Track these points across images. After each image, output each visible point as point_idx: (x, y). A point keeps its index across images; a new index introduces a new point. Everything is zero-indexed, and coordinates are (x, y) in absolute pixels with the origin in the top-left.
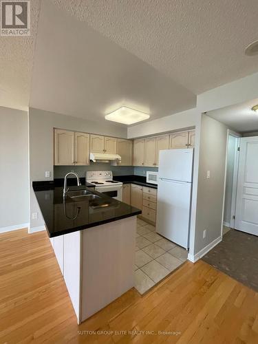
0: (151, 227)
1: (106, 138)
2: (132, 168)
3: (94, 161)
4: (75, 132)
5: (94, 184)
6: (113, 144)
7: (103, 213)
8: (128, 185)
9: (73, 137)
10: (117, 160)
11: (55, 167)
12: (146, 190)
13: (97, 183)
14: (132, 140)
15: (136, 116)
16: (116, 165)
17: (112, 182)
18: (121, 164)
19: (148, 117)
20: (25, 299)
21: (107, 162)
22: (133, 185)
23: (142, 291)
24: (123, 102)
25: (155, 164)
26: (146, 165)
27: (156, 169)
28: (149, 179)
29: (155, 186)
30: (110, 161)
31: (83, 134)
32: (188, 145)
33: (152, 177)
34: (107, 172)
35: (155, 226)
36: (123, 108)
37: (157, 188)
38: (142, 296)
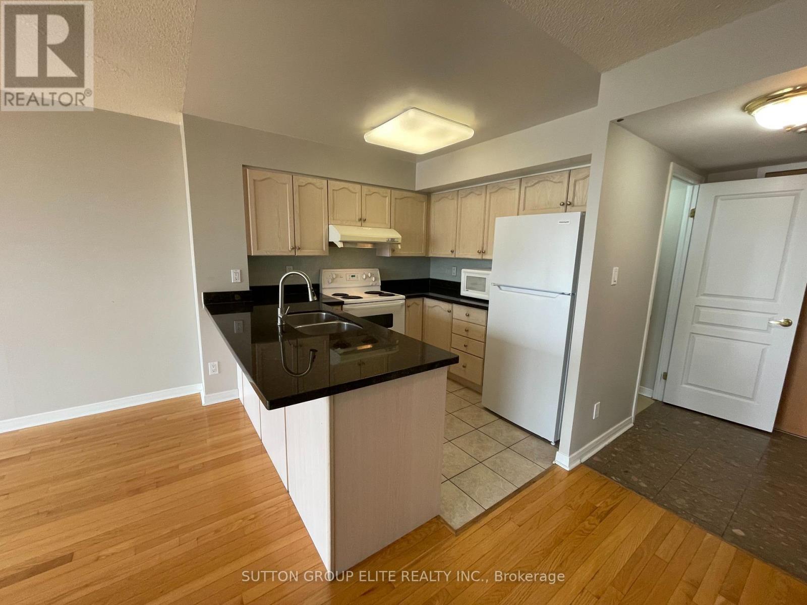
0: (470, 395)
1: (365, 188)
2: (426, 260)
3: (340, 245)
4: (293, 174)
5: (340, 299)
6: (381, 203)
7: (361, 364)
8: (418, 301)
9: (288, 188)
10: (392, 243)
11: (251, 259)
12: (459, 311)
13: (345, 296)
14: (428, 194)
15: (442, 133)
16: (388, 254)
17: (380, 294)
18: (401, 251)
19: (469, 134)
20: (217, 531)
21: (369, 246)
22: (429, 302)
23: (457, 522)
24: (412, 95)
25: (483, 252)
26: (460, 254)
27: (486, 264)
28: (468, 288)
29: (482, 305)
30: (374, 244)
31: (310, 180)
32: (567, 205)
33: (475, 283)
34: (369, 272)
35: (480, 394)
36: (411, 113)
37: (486, 309)
38: (458, 532)
